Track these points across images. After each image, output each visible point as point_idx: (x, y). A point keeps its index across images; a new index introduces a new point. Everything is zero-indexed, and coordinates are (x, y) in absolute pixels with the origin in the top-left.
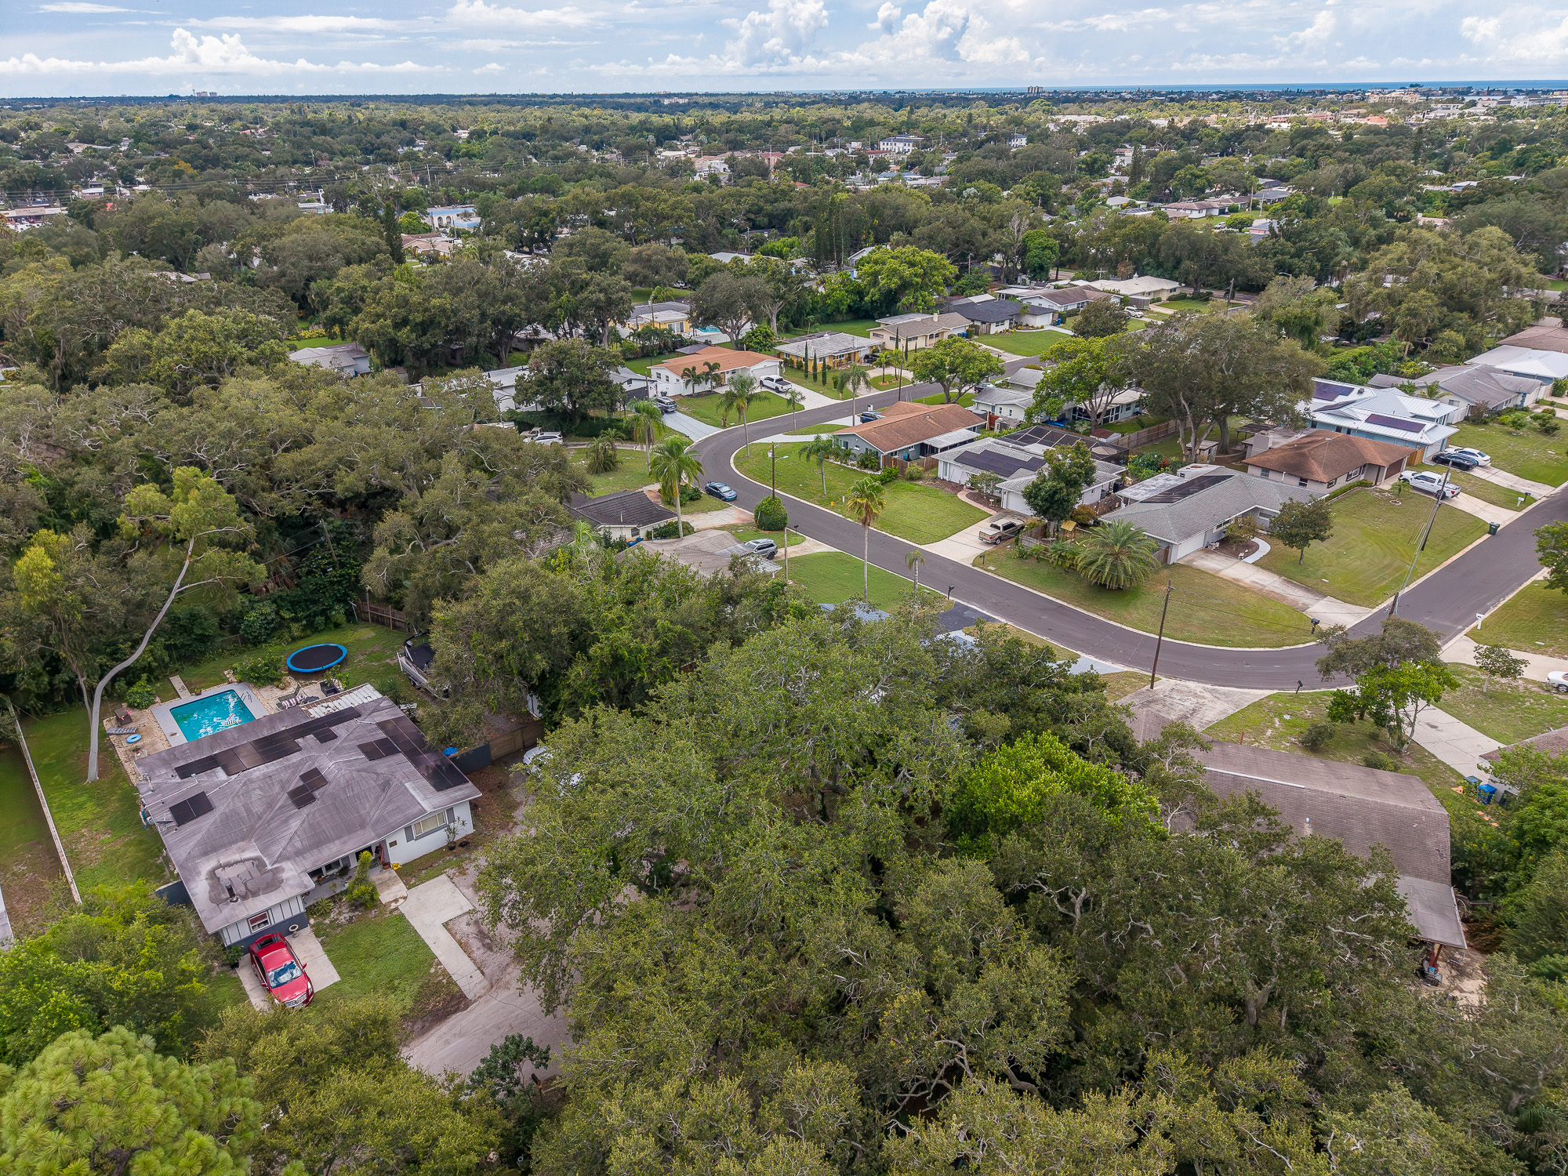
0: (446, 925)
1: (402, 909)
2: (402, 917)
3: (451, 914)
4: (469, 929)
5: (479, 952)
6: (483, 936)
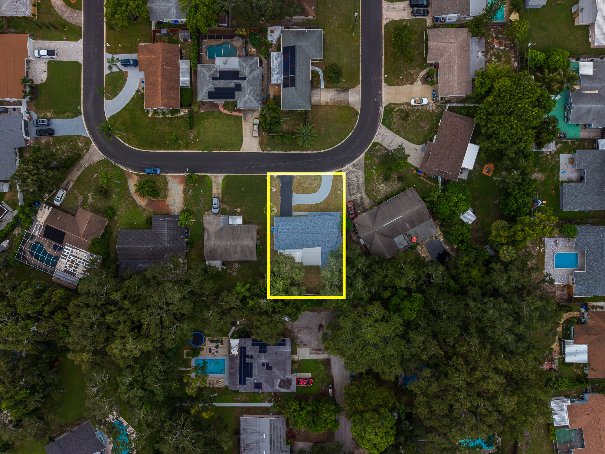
0: (310, 354)
2: (303, 360)
3: (308, 352)
4: (314, 351)
5: (320, 352)
6: (317, 350)
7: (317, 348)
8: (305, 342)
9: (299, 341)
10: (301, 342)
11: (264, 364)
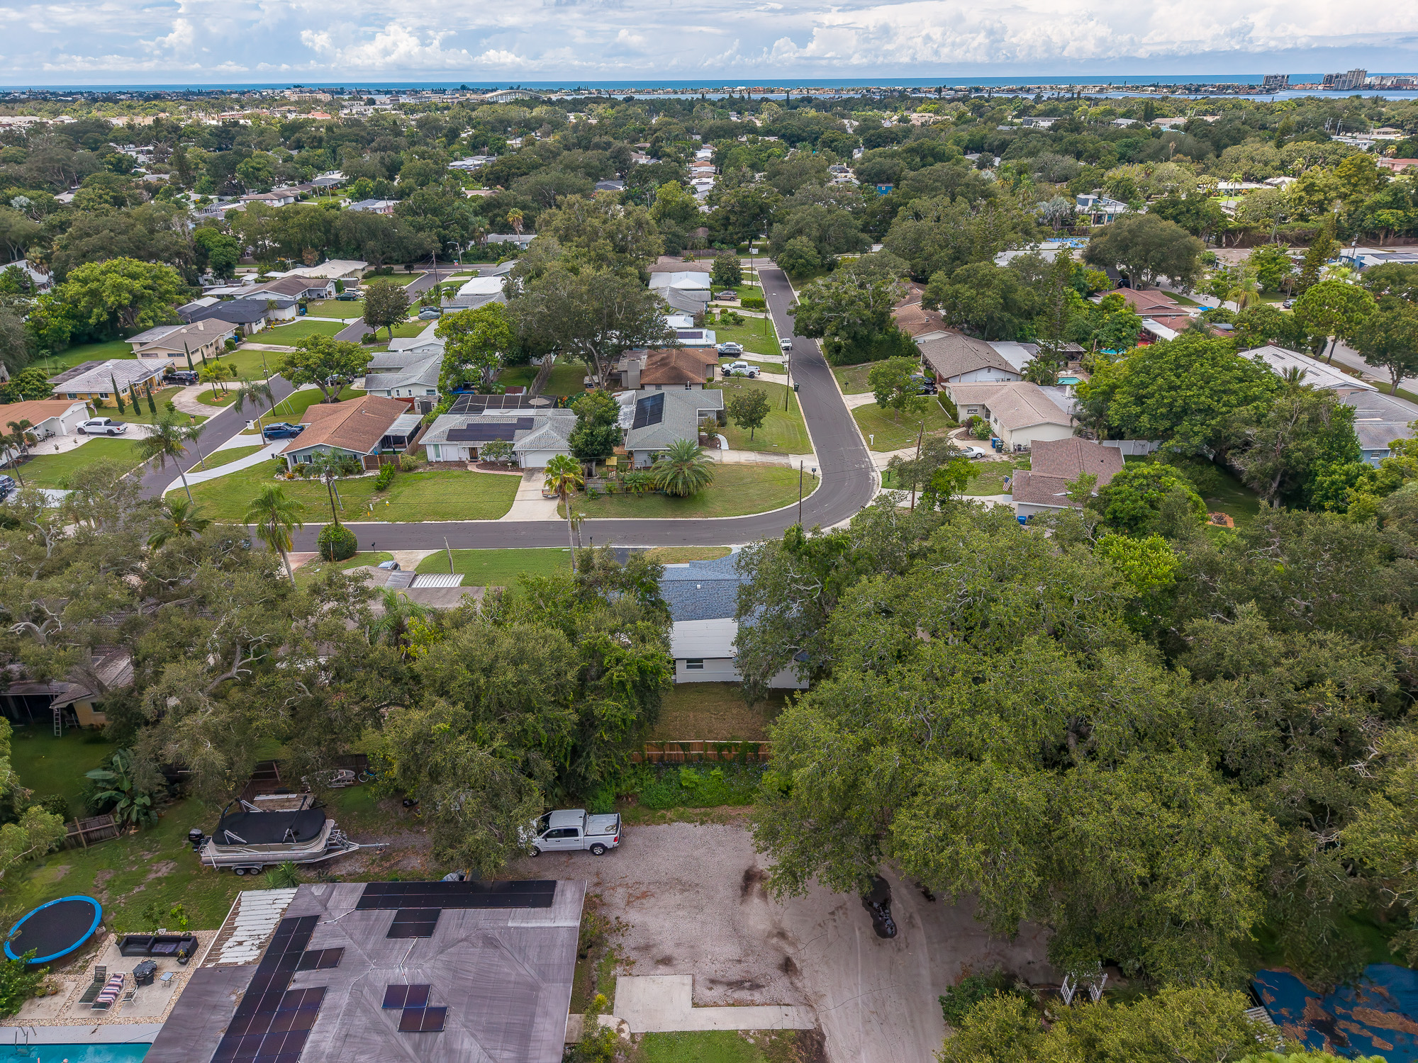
0: (695, 1005)
1: (641, 1029)
2: (648, 1036)
3: (685, 996)
4: (718, 991)
5: (757, 996)
6: (737, 985)
7: (735, 973)
8: (668, 949)
9: (629, 942)
10: (647, 948)
11: (394, 997)
